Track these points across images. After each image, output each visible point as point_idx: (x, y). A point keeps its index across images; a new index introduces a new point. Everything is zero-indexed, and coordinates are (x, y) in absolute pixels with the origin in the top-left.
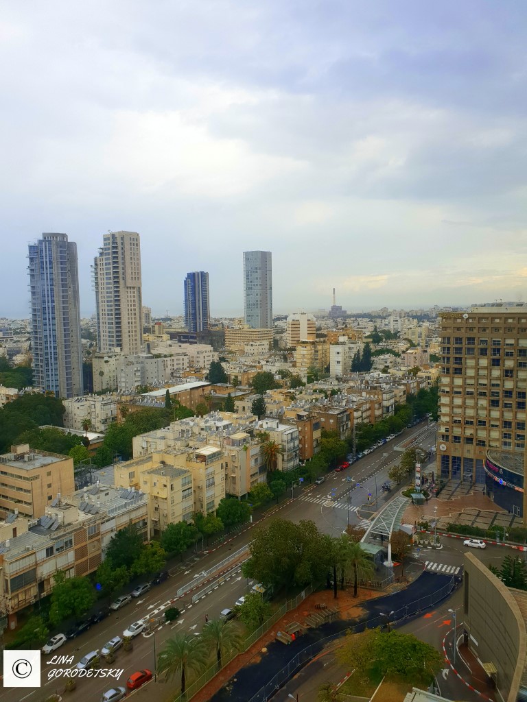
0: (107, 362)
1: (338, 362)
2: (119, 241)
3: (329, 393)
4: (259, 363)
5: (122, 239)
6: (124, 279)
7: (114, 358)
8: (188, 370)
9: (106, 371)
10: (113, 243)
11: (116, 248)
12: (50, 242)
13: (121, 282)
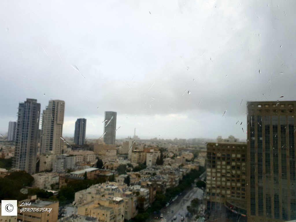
0: (47, 157)
1: (150, 161)
2: (56, 104)
3: (152, 174)
4: (116, 160)
5: (58, 103)
6: (56, 120)
7: (50, 156)
8: (83, 162)
9: (47, 161)
10: (53, 104)
11: (54, 107)
12: (30, 103)
13: (55, 121)
